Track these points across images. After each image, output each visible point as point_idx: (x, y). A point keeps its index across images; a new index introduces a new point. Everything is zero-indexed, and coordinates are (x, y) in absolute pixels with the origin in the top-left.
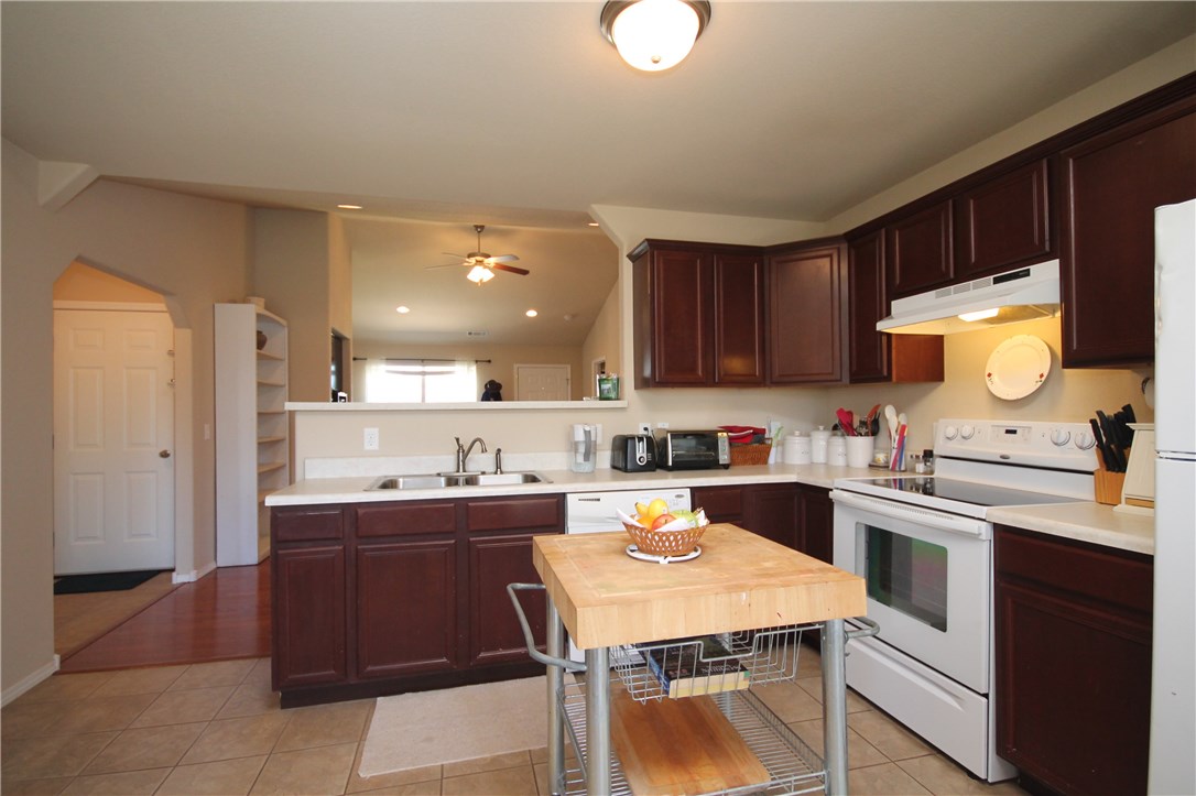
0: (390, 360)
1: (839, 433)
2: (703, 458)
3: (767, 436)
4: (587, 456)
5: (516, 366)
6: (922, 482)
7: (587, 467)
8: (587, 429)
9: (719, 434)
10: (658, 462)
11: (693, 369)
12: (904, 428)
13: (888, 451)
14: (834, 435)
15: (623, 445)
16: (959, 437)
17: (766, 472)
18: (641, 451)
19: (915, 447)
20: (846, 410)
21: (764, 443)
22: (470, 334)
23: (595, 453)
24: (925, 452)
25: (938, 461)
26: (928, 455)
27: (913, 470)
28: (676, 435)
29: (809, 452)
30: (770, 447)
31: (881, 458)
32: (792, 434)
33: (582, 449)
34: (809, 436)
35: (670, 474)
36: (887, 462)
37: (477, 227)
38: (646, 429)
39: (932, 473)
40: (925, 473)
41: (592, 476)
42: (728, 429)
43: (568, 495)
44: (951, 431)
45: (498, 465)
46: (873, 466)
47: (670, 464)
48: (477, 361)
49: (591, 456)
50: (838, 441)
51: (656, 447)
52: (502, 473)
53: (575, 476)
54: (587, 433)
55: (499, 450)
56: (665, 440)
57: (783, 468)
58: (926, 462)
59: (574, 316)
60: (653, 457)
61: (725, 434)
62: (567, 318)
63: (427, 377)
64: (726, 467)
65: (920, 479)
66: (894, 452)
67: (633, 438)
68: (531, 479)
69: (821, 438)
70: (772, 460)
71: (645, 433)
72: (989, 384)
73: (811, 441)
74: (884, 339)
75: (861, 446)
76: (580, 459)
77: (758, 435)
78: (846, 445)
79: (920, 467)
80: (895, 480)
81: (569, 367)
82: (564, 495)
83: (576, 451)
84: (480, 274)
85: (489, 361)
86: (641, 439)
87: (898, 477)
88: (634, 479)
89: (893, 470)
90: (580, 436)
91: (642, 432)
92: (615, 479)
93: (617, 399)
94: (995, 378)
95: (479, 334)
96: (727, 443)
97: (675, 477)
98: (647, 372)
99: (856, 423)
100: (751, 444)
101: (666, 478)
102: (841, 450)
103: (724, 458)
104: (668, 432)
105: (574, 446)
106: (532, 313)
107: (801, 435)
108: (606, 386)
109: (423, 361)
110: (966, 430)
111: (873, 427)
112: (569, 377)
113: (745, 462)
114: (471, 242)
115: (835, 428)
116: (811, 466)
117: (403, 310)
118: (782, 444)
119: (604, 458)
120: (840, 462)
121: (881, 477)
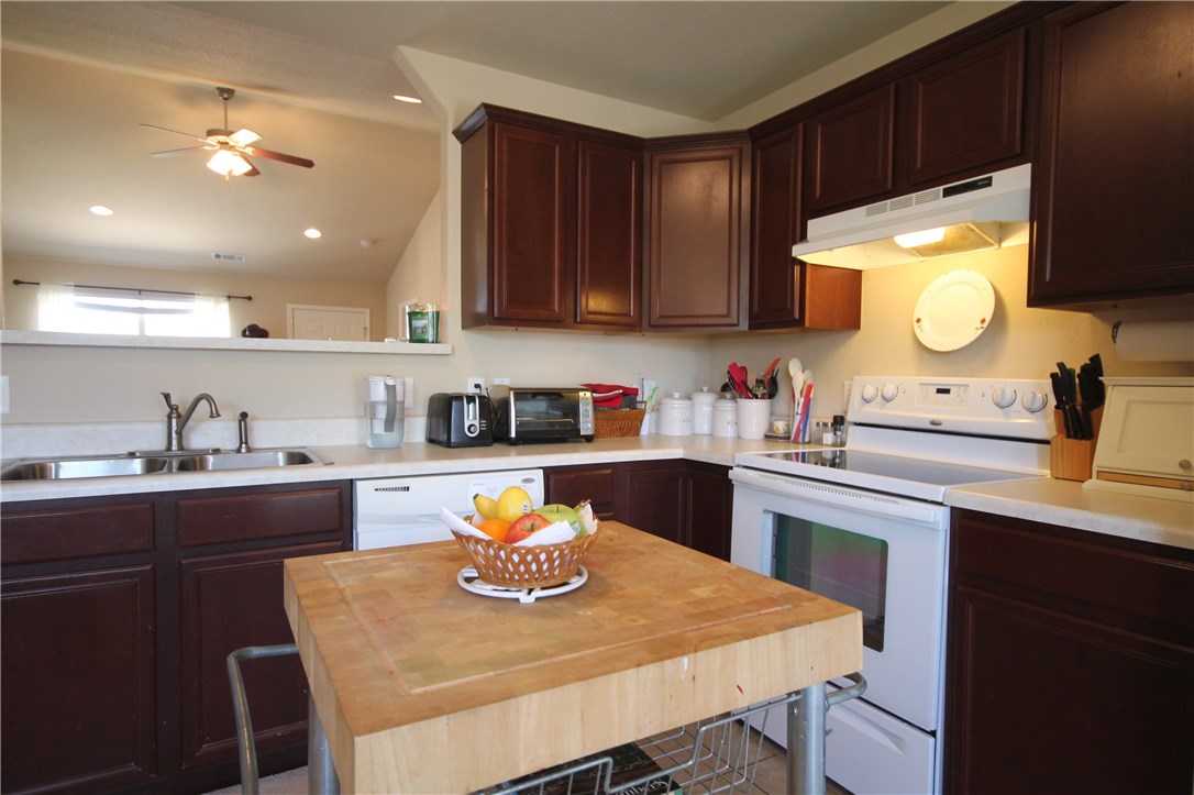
0: (80, 287)
1: (728, 395)
2: (557, 428)
3: (639, 398)
4: (389, 425)
5: (290, 307)
6: (829, 456)
7: (390, 439)
8: (391, 382)
9: (581, 394)
10: (495, 434)
11: (548, 302)
12: (810, 388)
13: (790, 417)
14: (724, 397)
15: (443, 408)
16: (879, 398)
17: (637, 446)
18: (471, 417)
19: (823, 413)
20: (739, 365)
21: (635, 408)
22: (218, 256)
23: (402, 420)
24: (835, 418)
25: (852, 430)
26: (839, 421)
27: (819, 442)
28: (523, 394)
29: (690, 420)
30: (643, 413)
31: (780, 426)
32: (670, 396)
33: (382, 412)
34: (690, 399)
35: (513, 449)
36: (788, 432)
37: (222, 91)
38: (477, 386)
39: (843, 444)
40: (834, 445)
41: (397, 453)
42: (593, 388)
43: (358, 483)
44: (869, 392)
45: (244, 439)
46: (770, 437)
47: (513, 435)
48: (229, 297)
49: (396, 424)
50: (727, 406)
51: (494, 411)
52: (249, 450)
53: (373, 454)
54: (391, 390)
55: (244, 416)
56: (506, 402)
57: (658, 440)
58: (835, 431)
59: (374, 242)
60: (489, 425)
61: (588, 394)
62: (364, 243)
63: (147, 316)
64: (589, 439)
65: (828, 452)
66: (798, 418)
67: (459, 398)
68: (298, 458)
69: (705, 401)
70: (645, 430)
71: (478, 391)
72: (917, 331)
73: (693, 405)
74: (797, 269)
75: (755, 411)
76: (379, 427)
77: (629, 395)
78: (737, 411)
79: (828, 437)
80: (797, 454)
81: (367, 312)
82: (350, 484)
83: (373, 417)
84: (227, 163)
85: (250, 298)
86: (471, 399)
87: (800, 450)
88: (461, 457)
89: (796, 441)
90: (379, 394)
91: (471, 390)
92: (432, 457)
93: (436, 341)
94: (925, 324)
95: (232, 258)
96: (590, 408)
97: (519, 454)
98: (481, 306)
99: (751, 383)
100: (620, 408)
101: (507, 455)
102: (730, 417)
103: (586, 426)
104: (511, 389)
105: (370, 409)
106: (313, 234)
107: (681, 398)
108: (419, 323)
109: (140, 292)
110: (889, 390)
111: (770, 387)
112: (368, 325)
113: (611, 433)
114: (213, 114)
115: (725, 388)
116: (693, 438)
117: (99, 210)
118: (657, 409)
119: (417, 428)
120: (728, 432)
121: (781, 450)
